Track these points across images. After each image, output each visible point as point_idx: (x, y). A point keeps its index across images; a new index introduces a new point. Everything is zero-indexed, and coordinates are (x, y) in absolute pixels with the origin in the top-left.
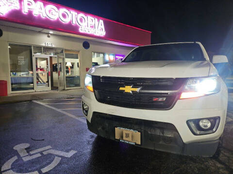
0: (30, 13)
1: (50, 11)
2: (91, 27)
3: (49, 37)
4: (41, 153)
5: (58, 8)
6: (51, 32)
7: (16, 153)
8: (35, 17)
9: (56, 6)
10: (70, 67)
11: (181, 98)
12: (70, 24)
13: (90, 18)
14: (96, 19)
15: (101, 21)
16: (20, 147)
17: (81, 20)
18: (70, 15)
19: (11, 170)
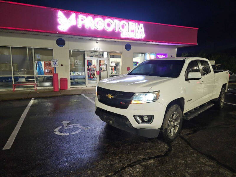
0: (83, 26)
1: (97, 23)
2: (132, 31)
3: (97, 43)
4: (74, 126)
5: (104, 19)
6: (99, 39)
7: (62, 125)
8: (87, 29)
9: (102, 18)
10: (114, 66)
11: (132, 103)
12: (113, 31)
13: (131, 23)
14: (137, 24)
15: (142, 25)
16: (65, 122)
17: (123, 27)
18: (113, 24)
19: (58, 132)
